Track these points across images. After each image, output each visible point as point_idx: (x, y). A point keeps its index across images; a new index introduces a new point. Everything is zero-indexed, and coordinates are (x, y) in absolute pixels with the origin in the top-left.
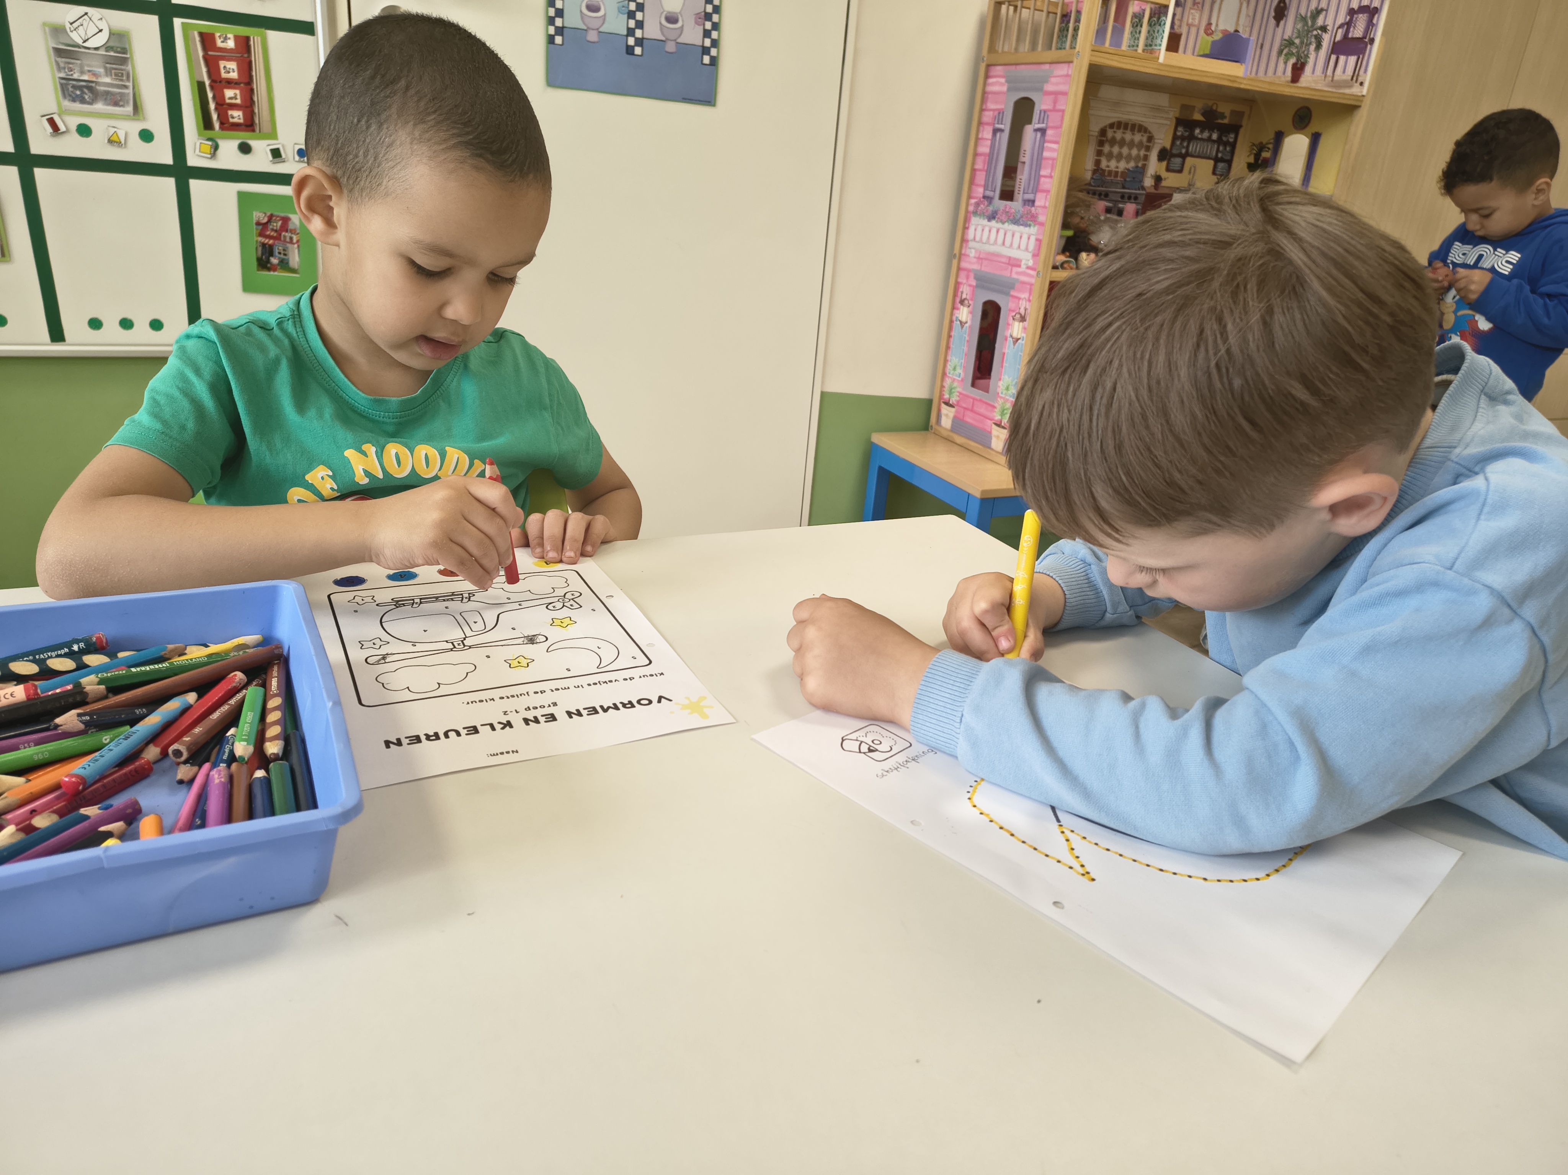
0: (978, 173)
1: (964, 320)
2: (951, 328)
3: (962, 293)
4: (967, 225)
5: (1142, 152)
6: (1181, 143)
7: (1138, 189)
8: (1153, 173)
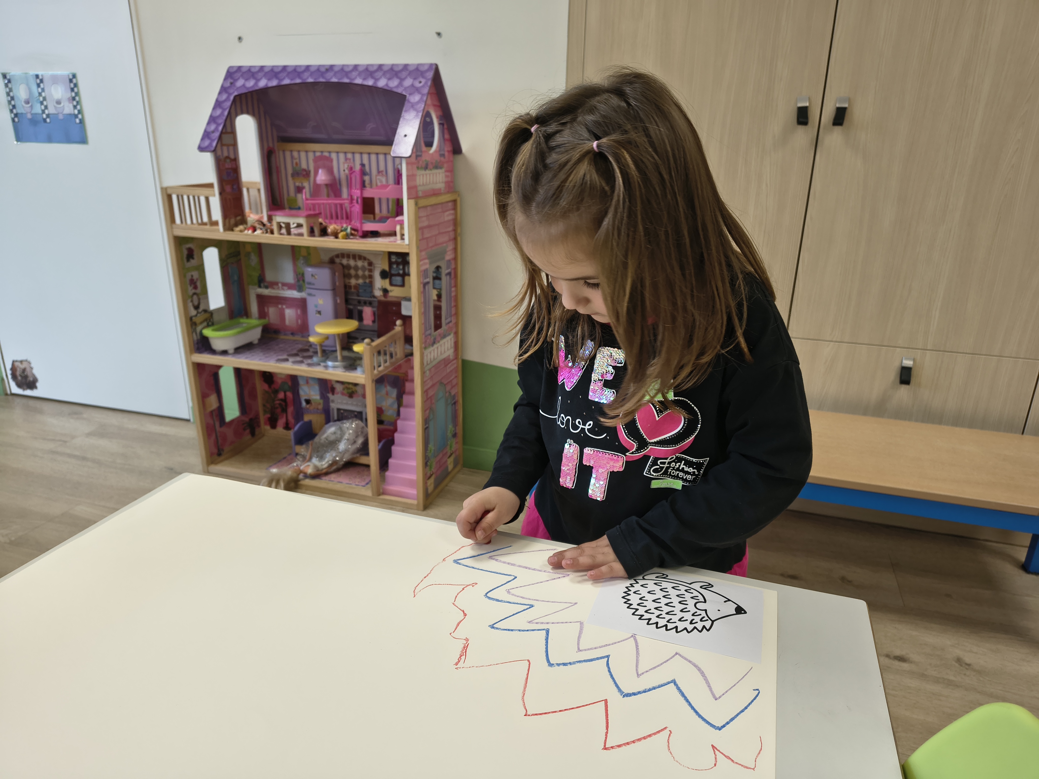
5: (367, 273)
6: (397, 267)
7: (371, 297)
8: (380, 287)
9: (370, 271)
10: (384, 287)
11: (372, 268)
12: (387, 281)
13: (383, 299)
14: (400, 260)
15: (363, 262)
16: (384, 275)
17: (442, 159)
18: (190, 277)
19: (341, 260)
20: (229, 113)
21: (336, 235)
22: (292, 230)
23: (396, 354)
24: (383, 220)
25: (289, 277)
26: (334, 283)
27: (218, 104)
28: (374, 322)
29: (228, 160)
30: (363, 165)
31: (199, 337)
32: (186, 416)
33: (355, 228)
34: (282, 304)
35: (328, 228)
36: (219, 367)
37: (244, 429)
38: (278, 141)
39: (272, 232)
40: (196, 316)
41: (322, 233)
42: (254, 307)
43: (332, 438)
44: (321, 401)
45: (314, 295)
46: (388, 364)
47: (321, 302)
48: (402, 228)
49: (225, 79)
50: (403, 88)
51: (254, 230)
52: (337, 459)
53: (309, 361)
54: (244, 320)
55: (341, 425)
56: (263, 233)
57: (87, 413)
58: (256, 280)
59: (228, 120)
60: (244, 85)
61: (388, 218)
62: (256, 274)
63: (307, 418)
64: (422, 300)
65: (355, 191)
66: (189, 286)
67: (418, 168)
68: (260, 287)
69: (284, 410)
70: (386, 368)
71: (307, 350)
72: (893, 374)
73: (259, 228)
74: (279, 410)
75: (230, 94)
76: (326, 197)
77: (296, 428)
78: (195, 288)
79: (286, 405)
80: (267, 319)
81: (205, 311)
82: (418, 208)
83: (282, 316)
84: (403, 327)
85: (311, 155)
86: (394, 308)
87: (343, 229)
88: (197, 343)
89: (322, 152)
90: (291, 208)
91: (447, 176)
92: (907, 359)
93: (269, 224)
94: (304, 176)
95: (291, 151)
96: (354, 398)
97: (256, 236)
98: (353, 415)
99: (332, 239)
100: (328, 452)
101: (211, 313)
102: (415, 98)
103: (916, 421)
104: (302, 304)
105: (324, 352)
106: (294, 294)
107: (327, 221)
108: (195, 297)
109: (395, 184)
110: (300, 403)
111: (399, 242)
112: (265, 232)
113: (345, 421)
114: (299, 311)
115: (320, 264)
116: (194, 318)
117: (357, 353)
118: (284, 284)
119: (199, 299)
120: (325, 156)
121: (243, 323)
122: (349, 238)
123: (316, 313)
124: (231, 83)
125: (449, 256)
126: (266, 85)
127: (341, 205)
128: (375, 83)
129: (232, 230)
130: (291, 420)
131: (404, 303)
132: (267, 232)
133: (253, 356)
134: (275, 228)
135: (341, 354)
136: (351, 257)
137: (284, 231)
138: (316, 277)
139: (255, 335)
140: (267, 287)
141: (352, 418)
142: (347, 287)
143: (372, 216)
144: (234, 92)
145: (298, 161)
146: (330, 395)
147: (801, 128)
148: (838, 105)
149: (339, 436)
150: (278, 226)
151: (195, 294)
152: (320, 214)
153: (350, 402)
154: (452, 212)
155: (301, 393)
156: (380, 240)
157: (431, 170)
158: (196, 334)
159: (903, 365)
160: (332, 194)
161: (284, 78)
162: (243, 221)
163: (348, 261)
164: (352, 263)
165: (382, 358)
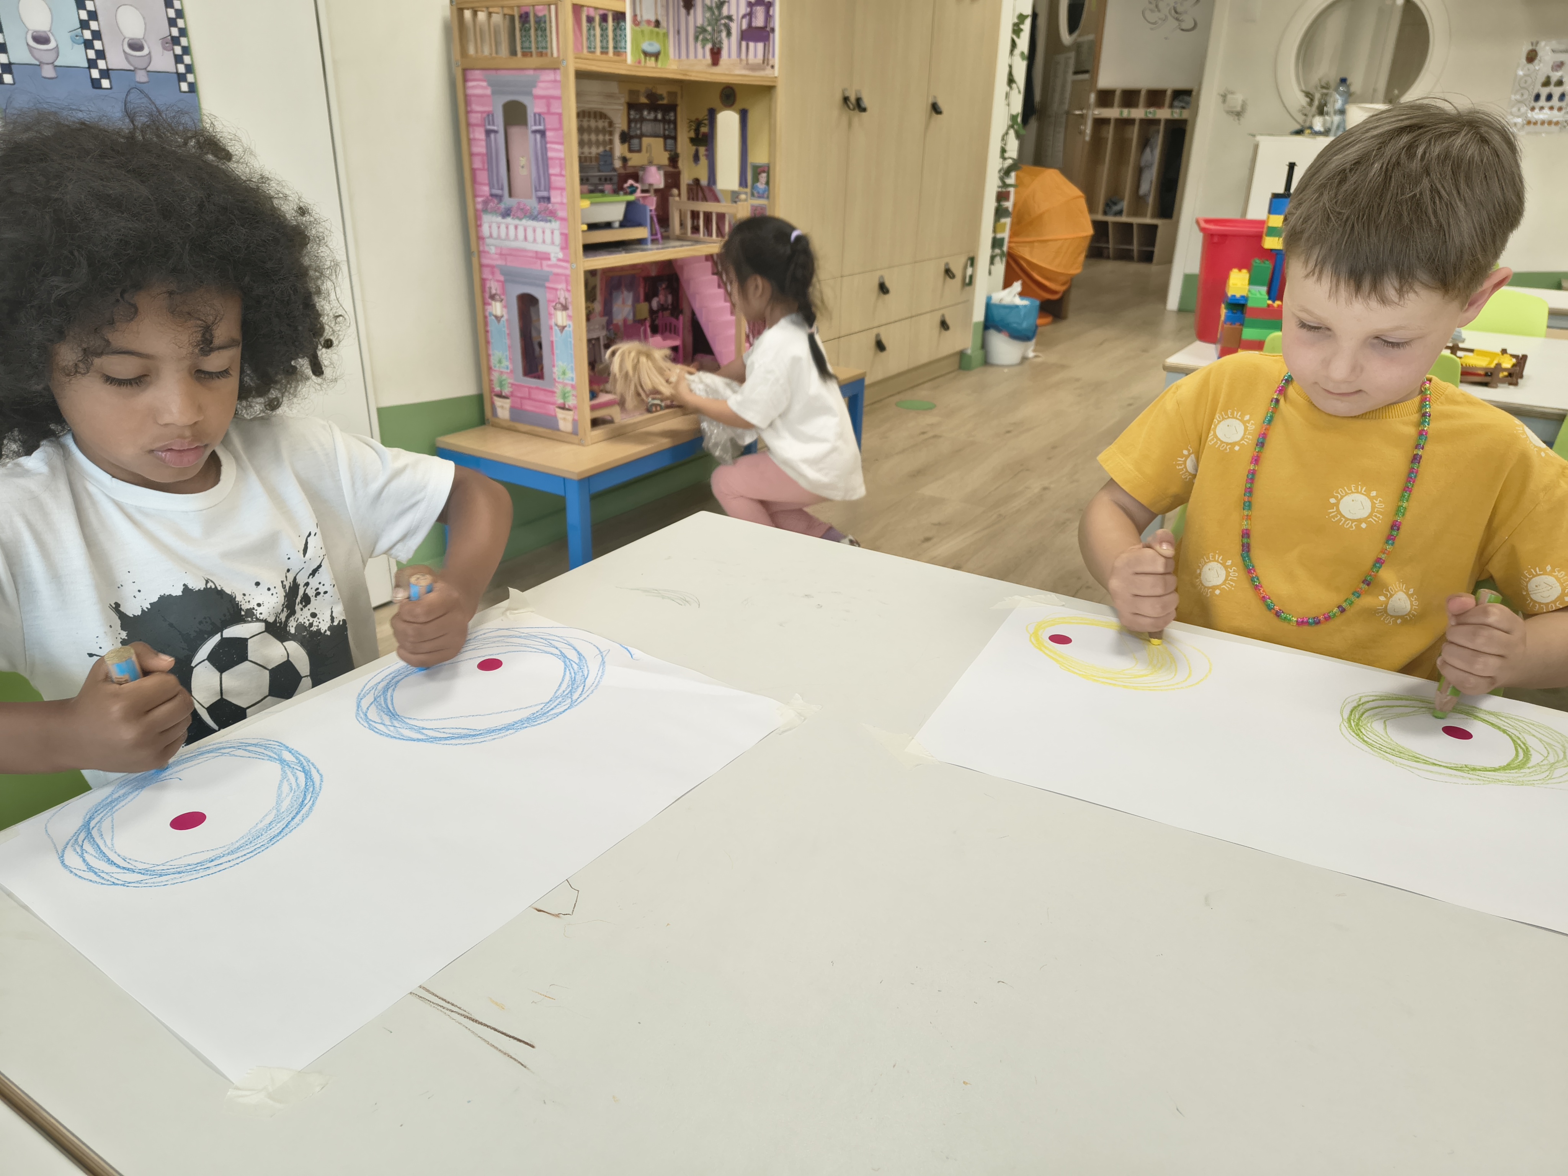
0: (478, 172)
1: (499, 313)
2: (486, 324)
3: (490, 288)
4: (479, 223)
5: (607, 137)
6: (635, 126)
7: (611, 171)
8: (620, 155)
9: (611, 133)
10: (624, 155)
12: (626, 145)
13: (622, 171)
15: (604, 122)
16: (625, 138)
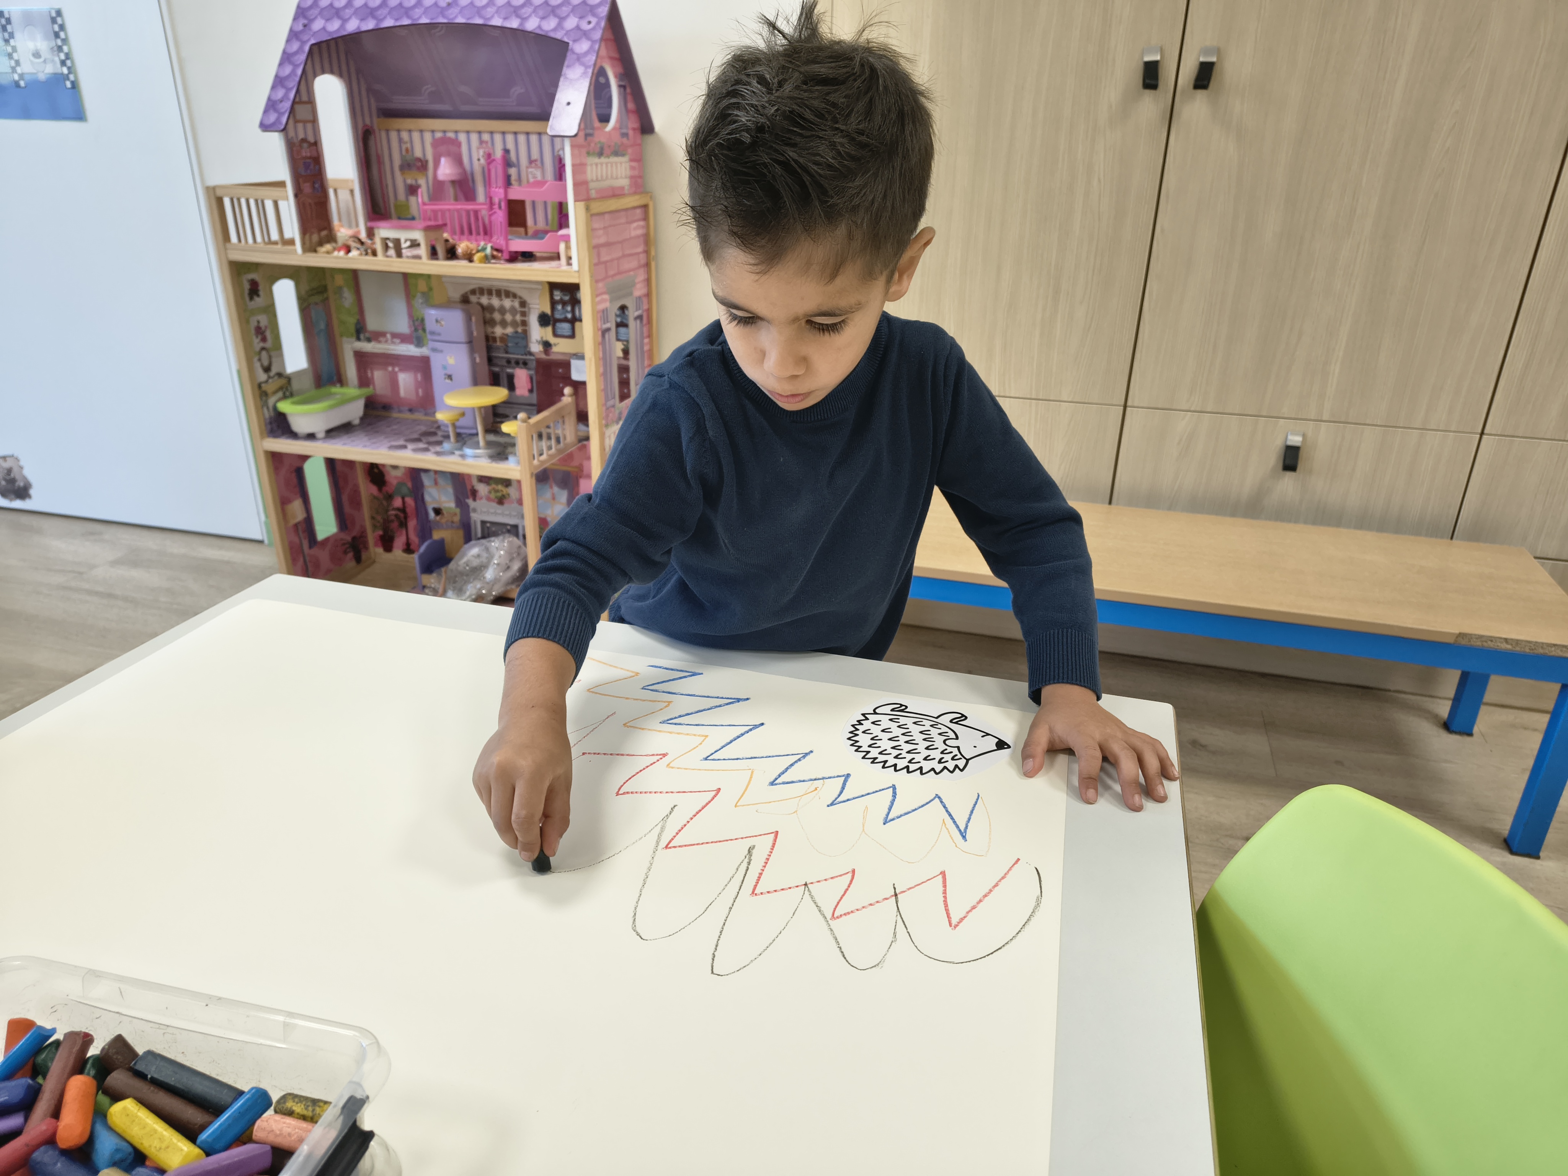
5: (518, 318)
6: (563, 307)
7: (526, 355)
8: (539, 339)
9: (524, 314)
10: (544, 339)
11: (526, 309)
12: (549, 329)
13: (543, 356)
14: (567, 298)
15: (513, 301)
16: (544, 320)
17: (625, 140)
18: (256, 324)
19: (479, 298)
20: (304, 71)
21: (469, 258)
22: (404, 251)
23: (565, 438)
24: (539, 234)
25: (403, 325)
26: (470, 333)
27: (286, 58)
28: (531, 391)
29: (305, 145)
30: (506, 151)
31: (272, 414)
32: (259, 537)
33: (498, 247)
34: (393, 365)
35: (457, 247)
36: (305, 458)
37: (345, 552)
38: (378, 117)
39: (374, 254)
40: (266, 382)
41: (449, 256)
42: (351, 370)
43: (475, 563)
44: (458, 511)
45: (441, 351)
46: (553, 450)
47: (451, 361)
48: (568, 248)
49: (295, 19)
50: (565, 32)
51: (348, 250)
52: (484, 592)
53: (438, 449)
54: (336, 389)
55: (488, 544)
56: (361, 254)
57: (110, 533)
58: (352, 329)
59: (303, 83)
60: (324, 28)
61: (546, 232)
62: (352, 321)
63: (437, 535)
64: (601, 355)
65: (497, 190)
66: (254, 337)
67: (588, 153)
68: (358, 339)
69: (403, 524)
70: (551, 457)
71: (434, 434)
72: (1273, 457)
73: (355, 247)
74: (395, 525)
75: (304, 43)
76: (452, 201)
77: (422, 549)
78: (264, 339)
79: (406, 518)
80: (371, 387)
81: (280, 375)
82: (591, 215)
83: (394, 383)
84: (574, 397)
85: (428, 137)
86: (560, 370)
87: (480, 248)
88: (271, 423)
89: (445, 132)
90: (399, 218)
91: (632, 168)
92: (1294, 434)
93: (369, 242)
94: (418, 169)
95: (399, 131)
96: (506, 505)
97: (351, 258)
98: (504, 530)
99: (464, 263)
100: (470, 582)
101: (289, 379)
102: (582, 47)
103: (1306, 522)
104: (423, 366)
105: (458, 435)
106: (410, 350)
107: (456, 237)
108: (264, 353)
109: (556, 180)
110: (427, 514)
111: (565, 267)
112: (364, 253)
113: (492, 539)
114: (419, 377)
115: (447, 305)
116: (263, 385)
117: (508, 435)
118: (395, 336)
119: (270, 357)
120: (450, 139)
121: (335, 394)
122: (489, 262)
123: (445, 379)
124: (305, 26)
125: (639, 290)
126: (358, 28)
127: (476, 212)
128: (521, 24)
129: (315, 251)
130: (414, 538)
131: (574, 363)
132: (367, 254)
133: (353, 441)
134: (379, 247)
135: (484, 437)
136: (494, 292)
137: (392, 252)
138: (443, 323)
139: (355, 411)
140: (369, 340)
141: (503, 533)
142: (489, 339)
143: (522, 230)
144: (309, 40)
145: (409, 145)
146: (470, 501)
147: (1149, 94)
148: (1202, 59)
149: (484, 560)
150: (382, 244)
151: (263, 349)
152: (445, 225)
153: (499, 511)
154: (642, 223)
155: (427, 498)
156: (536, 265)
157: (608, 156)
158: (268, 408)
159: (1289, 443)
160: (461, 196)
161: (385, 18)
162: (331, 238)
163: (490, 299)
164: (496, 302)
165: (544, 444)
